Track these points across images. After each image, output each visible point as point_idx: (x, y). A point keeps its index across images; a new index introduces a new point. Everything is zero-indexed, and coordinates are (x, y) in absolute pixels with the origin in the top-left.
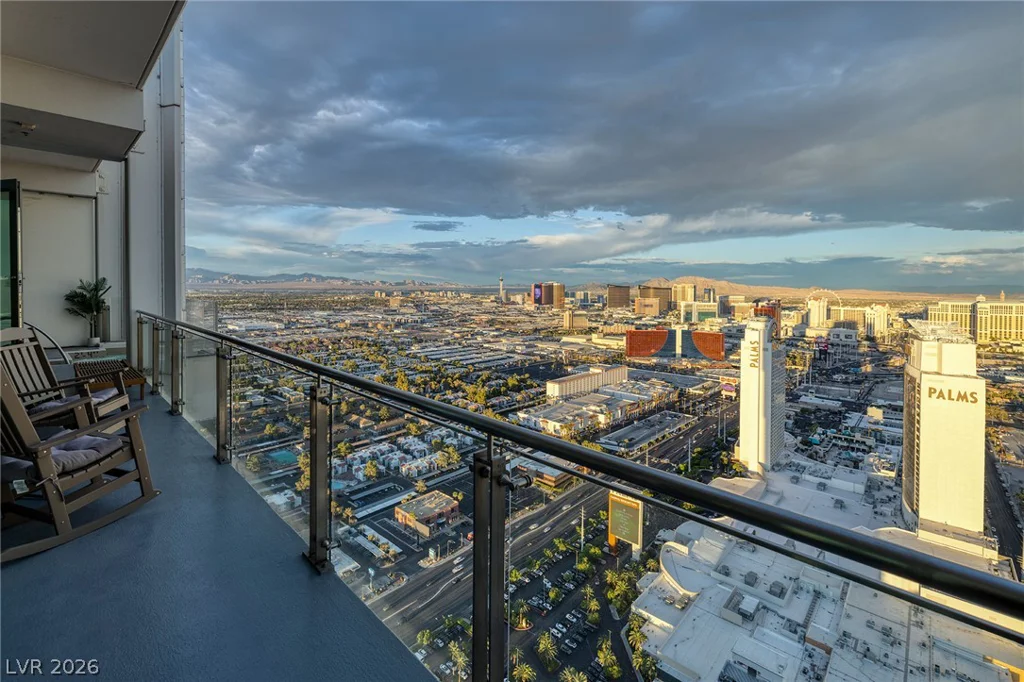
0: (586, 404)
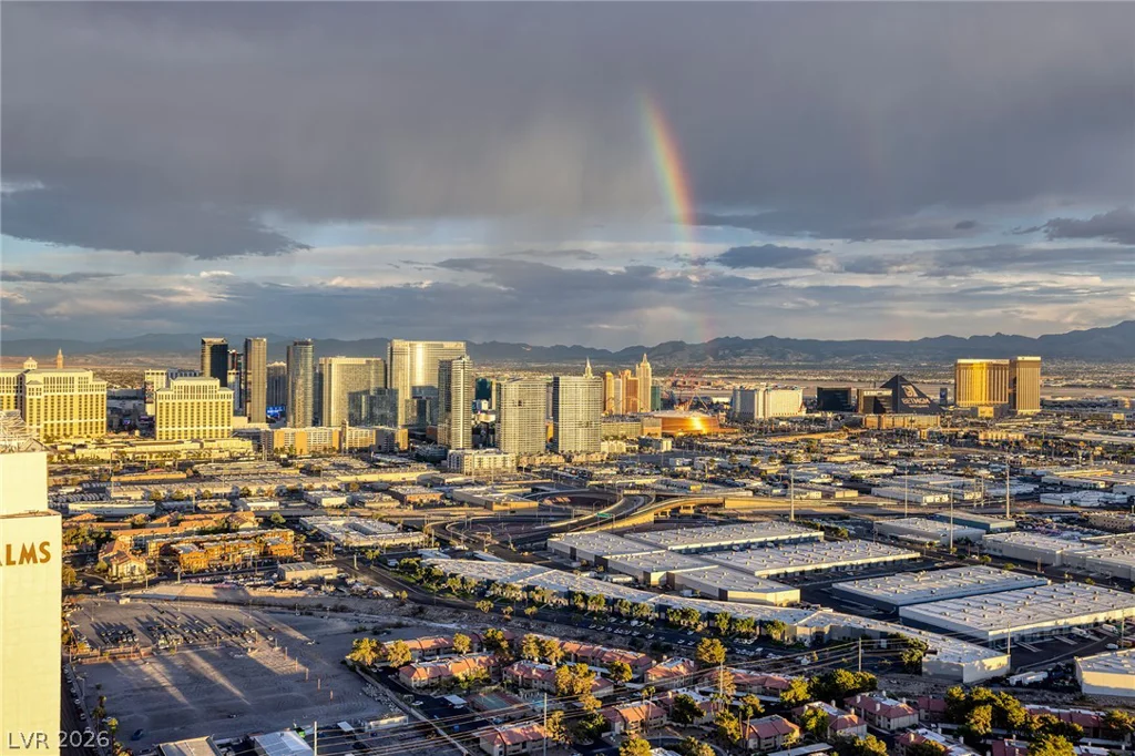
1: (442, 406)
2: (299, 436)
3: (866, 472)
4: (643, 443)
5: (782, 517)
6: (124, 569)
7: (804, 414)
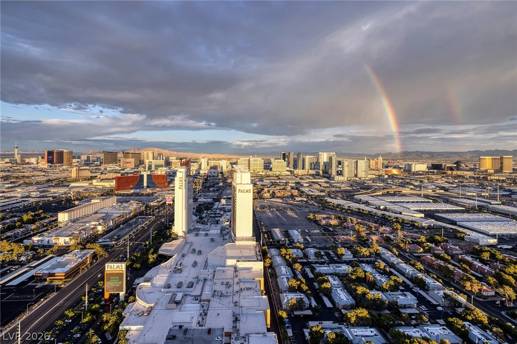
0: (89, 222)
1: (330, 167)
2: (299, 172)
3: (447, 185)
4: (379, 176)
5: (419, 195)
6: (266, 195)
7: (427, 170)
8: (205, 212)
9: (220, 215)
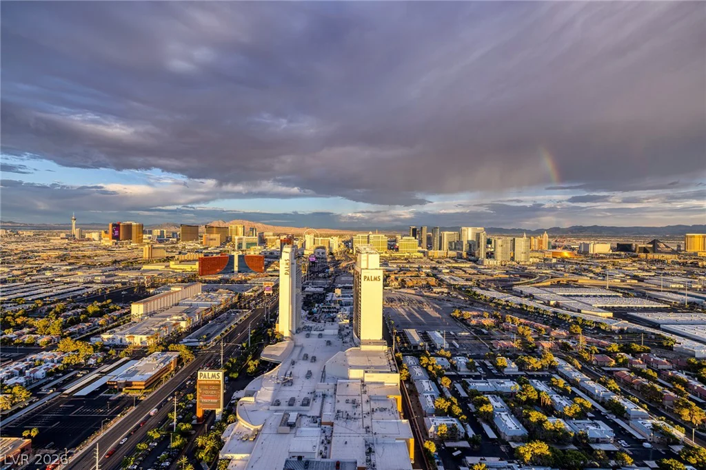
1: (477, 247)
2: (436, 253)
3: (641, 274)
4: (545, 259)
5: (604, 287)
6: (393, 284)
7: (611, 252)
8: (316, 305)
9: (335, 310)
